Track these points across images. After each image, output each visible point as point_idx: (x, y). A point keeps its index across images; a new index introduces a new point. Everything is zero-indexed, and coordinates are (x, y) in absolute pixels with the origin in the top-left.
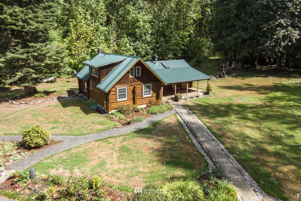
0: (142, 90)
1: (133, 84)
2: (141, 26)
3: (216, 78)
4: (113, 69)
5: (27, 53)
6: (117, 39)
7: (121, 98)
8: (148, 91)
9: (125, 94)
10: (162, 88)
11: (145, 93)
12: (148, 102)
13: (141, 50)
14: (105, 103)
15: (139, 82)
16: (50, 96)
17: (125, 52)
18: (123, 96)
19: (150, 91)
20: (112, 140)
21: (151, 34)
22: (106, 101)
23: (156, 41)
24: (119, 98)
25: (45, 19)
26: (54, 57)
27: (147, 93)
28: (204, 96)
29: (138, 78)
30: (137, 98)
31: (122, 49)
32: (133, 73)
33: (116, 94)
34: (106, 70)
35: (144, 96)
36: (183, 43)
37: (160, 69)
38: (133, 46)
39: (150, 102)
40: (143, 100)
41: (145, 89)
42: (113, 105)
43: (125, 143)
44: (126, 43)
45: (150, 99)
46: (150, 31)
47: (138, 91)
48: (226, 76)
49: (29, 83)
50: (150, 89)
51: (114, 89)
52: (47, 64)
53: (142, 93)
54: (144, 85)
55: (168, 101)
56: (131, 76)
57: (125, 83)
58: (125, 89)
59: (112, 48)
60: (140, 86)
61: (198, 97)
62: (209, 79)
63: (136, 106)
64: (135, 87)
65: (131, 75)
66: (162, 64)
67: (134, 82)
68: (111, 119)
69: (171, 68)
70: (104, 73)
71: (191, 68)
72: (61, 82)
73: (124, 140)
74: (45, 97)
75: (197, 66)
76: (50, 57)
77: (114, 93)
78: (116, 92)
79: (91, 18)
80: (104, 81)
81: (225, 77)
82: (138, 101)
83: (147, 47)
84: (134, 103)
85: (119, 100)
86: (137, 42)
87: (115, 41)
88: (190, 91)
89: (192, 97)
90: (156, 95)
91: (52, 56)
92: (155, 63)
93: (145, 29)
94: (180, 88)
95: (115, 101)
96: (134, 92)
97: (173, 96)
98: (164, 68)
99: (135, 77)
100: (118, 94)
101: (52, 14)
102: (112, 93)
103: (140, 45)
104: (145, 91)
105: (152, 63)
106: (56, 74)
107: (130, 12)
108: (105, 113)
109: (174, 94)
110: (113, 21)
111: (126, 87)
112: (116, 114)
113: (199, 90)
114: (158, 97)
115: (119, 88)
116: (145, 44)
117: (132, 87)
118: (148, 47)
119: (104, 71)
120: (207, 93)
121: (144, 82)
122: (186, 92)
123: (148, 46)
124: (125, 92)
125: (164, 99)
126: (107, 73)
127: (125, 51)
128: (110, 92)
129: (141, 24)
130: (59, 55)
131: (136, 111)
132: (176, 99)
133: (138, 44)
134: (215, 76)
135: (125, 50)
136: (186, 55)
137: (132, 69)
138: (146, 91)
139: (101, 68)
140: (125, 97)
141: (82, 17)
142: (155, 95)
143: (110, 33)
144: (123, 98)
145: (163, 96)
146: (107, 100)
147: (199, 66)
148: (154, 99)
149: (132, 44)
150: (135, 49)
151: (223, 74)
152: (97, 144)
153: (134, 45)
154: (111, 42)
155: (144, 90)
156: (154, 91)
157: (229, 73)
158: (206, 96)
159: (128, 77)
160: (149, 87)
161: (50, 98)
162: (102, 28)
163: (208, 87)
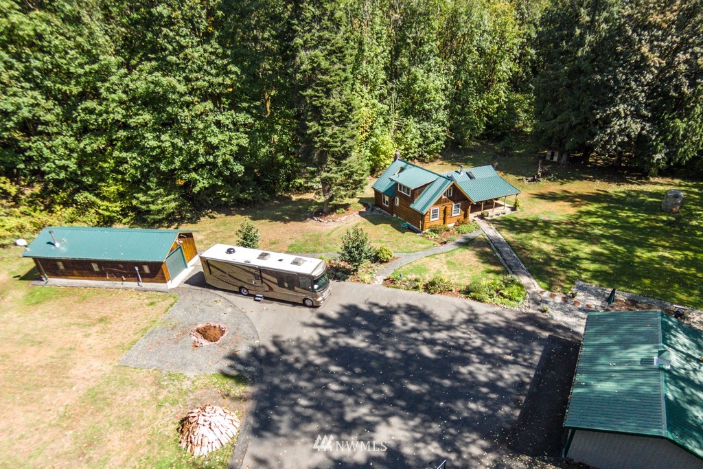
1: (444, 204)
3: (529, 181)
4: (425, 190)
7: (434, 218)
8: (457, 210)
9: (437, 215)
10: (470, 206)
11: (455, 212)
14: (421, 224)
15: (450, 202)
18: (434, 216)
19: (459, 210)
20: (437, 256)
24: (432, 218)
28: (511, 211)
29: (451, 199)
30: (448, 217)
33: (429, 215)
34: (419, 190)
35: (453, 215)
37: (466, 180)
39: (458, 221)
40: (452, 219)
42: (427, 225)
43: (448, 259)
45: (459, 218)
47: (448, 211)
48: (541, 179)
50: (459, 208)
53: (452, 212)
54: (454, 205)
55: (475, 219)
56: (443, 197)
57: (438, 204)
58: (438, 209)
60: (451, 206)
61: (504, 214)
62: (517, 194)
63: (446, 225)
64: (446, 207)
66: (467, 173)
67: (447, 202)
68: (427, 238)
69: (477, 178)
70: (418, 194)
71: (499, 177)
73: (447, 256)
78: (430, 212)
80: (417, 201)
81: (539, 181)
82: (448, 220)
84: (444, 221)
85: (432, 220)
88: (498, 205)
89: (498, 213)
90: (464, 214)
92: (460, 173)
95: (429, 221)
96: (445, 212)
97: (479, 213)
98: (469, 179)
99: (448, 198)
100: (431, 215)
105: (456, 173)
108: (419, 232)
109: (481, 211)
111: (440, 208)
112: (430, 233)
113: (507, 205)
114: (466, 216)
115: (432, 209)
117: (444, 207)
119: (417, 192)
120: (514, 209)
121: (455, 202)
122: (492, 207)
124: (437, 212)
125: (471, 216)
128: (426, 213)
131: (447, 231)
132: (482, 217)
137: (447, 192)
138: (455, 210)
139: (416, 189)
140: (437, 217)
142: (463, 212)
145: (470, 213)
146: (423, 221)
148: (462, 217)
151: (538, 177)
152: (428, 259)
155: (453, 209)
156: (462, 209)
157: (544, 175)
158: (513, 212)
159: (441, 198)
160: (458, 206)
163: (516, 203)
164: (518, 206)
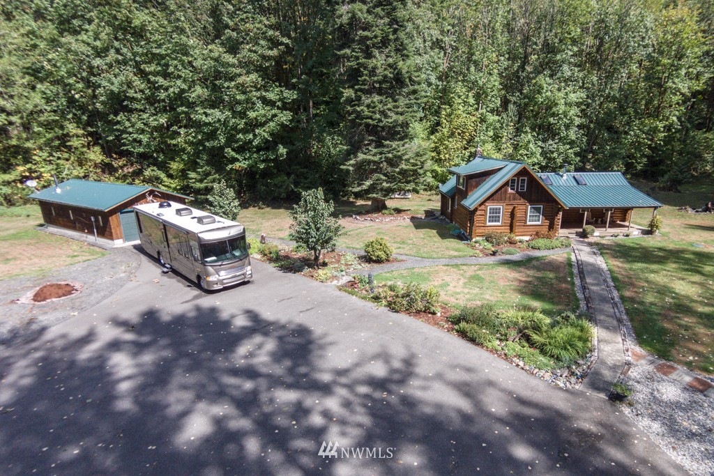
0: (526, 213)
1: (512, 202)
2: (561, 112)
3: (697, 211)
4: (487, 180)
5: (381, 153)
6: (516, 136)
7: (492, 221)
8: (536, 216)
9: (499, 217)
10: (561, 213)
11: (531, 218)
12: (535, 233)
13: (555, 155)
14: (469, 225)
15: (522, 200)
16: (401, 215)
17: (526, 159)
18: (493, 219)
19: (539, 216)
20: (464, 267)
21: (580, 127)
22: (470, 223)
23: (587, 140)
24: (489, 221)
25: (407, 109)
26: (412, 161)
27: (534, 218)
28: (641, 236)
29: (522, 195)
30: (517, 224)
31: (520, 152)
32: (514, 186)
33: (485, 215)
34: (477, 179)
35: (528, 223)
36: (649, 143)
37: (569, 185)
38: (542, 147)
39: (537, 233)
40: (526, 229)
41: (530, 211)
42: (479, 231)
43: (479, 272)
44: (529, 142)
45: (538, 229)
46: (577, 121)
47: (519, 214)
49: (377, 194)
50: (540, 213)
51: (483, 207)
52: (402, 169)
53: (526, 217)
54: (529, 207)
55: (570, 236)
56: (510, 191)
57: (500, 200)
58: (500, 209)
59: (505, 151)
60: (524, 207)
61: (627, 236)
62: (656, 208)
63: (512, 235)
64: (514, 208)
65: (511, 189)
66: (574, 177)
67: (514, 199)
68: (473, 247)
69: (589, 184)
70: (474, 184)
71: (630, 187)
72: (420, 199)
73: (480, 270)
74: (396, 215)
75: (670, 190)
76: (407, 160)
77: (483, 213)
78: (485, 211)
79: (474, 102)
80: (471, 195)
82: (517, 229)
83: (568, 150)
84: (511, 230)
85: (488, 224)
86: (550, 142)
87: (510, 139)
88: (618, 225)
89: (616, 234)
90: (548, 224)
91: (409, 159)
92: (562, 176)
93: (568, 118)
94: (600, 220)
95: (483, 225)
96: (512, 215)
97: (580, 229)
98: (575, 184)
99: (517, 192)
100: (488, 215)
101: (415, 101)
102: (478, 213)
103: (556, 147)
104: (530, 216)
105: (556, 176)
106: (412, 184)
107: (543, 89)
108: (467, 239)
109: (581, 227)
110: (512, 106)
111: (503, 208)
112: (481, 242)
113: (635, 226)
114: (551, 227)
115: (490, 206)
116: (564, 144)
117: (511, 207)
118: (569, 151)
119: (473, 182)
120: (649, 232)
121: (531, 202)
122: (605, 227)
123: (570, 149)
124: (499, 213)
125: (563, 232)
126: (477, 185)
127: (525, 157)
128: (476, 210)
129: (561, 108)
130: (419, 158)
131: (511, 243)
132: (584, 235)
133: (551, 145)
134: (694, 209)
135: (526, 155)
136: (656, 168)
137: (513, 181)
138: (533, 216)
139: (470, 177)
140: (499, 221)
141: (460, 101)
142: (547, 222)
143: (504, 125)
144: (495, 221)
145: (561, 228)
146: (472, 222)
147: (676, 188)
148: (545, 229)
149: (540, 143)
150: (544, 154)
152: (445, 268)
153: (543, 145)
154: (504, 140)
155: (529, 214)
156: (546, 216)
158: (647, 237)
159: (506, 191)
160: (538, 210)
161: (401, 217)
162: (492, 118)
163: (652, 222)
164: (657, 226)
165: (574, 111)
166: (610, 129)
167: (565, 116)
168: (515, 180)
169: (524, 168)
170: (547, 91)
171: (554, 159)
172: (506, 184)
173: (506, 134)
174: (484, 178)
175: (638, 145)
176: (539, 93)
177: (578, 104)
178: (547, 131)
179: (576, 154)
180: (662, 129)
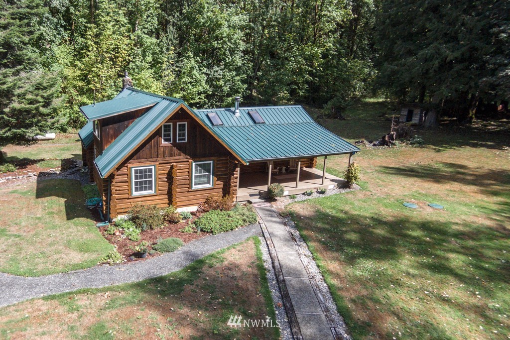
0: (190, 173)
1: (168, 159)
2: (225, 35)
3: (374, 145)
4: (131, 125)
6: (177, 62)
7: (141, 189)
8: (204, 176)
9: (151, 182)
10: (238, 169)
11: (198, 180)
12: (204, 200)
13: (222, 82)
14: (104, 198)
15: (183, 156)
16: (25, 171)
17: (190, 87)
19: (209, 177)
20: (82, 301)
21: (245, 52)
22: (106, 195)
23: (253, 66)
24: (136, 190)
26: (29, 96)
27: (202, 179)
28: (337, 191)
29: (182, 148)
30: (178, 190)
31: (184, 80)
32: (169, 135)
33: (129, 182)
34: (116, 126)
35: (194, 187)
36: (310, 69)
37: (243, 125)
38: (207, 74)
39: (207, 201)
40: (192, 196)
41: (196, 171)
42: (121, 205)
44: (192, 68)
45: (208, 194)
46: (242, 46)
47: (179, 176)
48: (397, 142)
50: (209, 171)
51: (124, 170)
53: (190, 179)
54: (194, 164)
55: (253, 199)
56: (163, 143)
57: (150, 157)
58: (150, 170)
59: (167, 78)
60: (186, 165)
61: (322, 192)
62: (352, 154)
63: (172, 209)
64: (172, 167)
65: (165, 140)
66: (249, 114)
67: (171, 155)
68: (111, 237)
69: (267, 123)
70: (111, 132)
71: (314, 124)
72: (67, 140)
74: (17, 172)
76: (21, 96)
77: (125, 178)
78: (129, 175)
79: (126, 21)
80: (108, 151)
81: (394, 144)
82: (178, 198)
83: (234, 76)
84: (170, 202)
85: (135, 194)
86: (216, 68)
87: (172, 65)
88: (306, 176)
89: (309, 192)
90: (222, 186)
91: (24, 95)
92: (234, 113)
93: (233, 41)
94: (284, 168)
95: (126, 196)
96: (170, 178)
97: (264, 188)
98: (251, 123)
99: (175, 144)
100: (134, 180)
101: (29, 10)
102: (117, 179)
103: (221, 74)
104: (196, 177)
105: (227, 112)
106: (34, 128)
107: (204, 8)
109: (267, 184)
110: (171, 27)
111: (155, 169)
112: (125, 225)
113: (327, 175)
114: (227, 191)
115: (135, 167)
116: (230, 71)
117: (168, 167)
118: (236, 78)
119: (110, 129)
120: (345, 185)
121: (195, 157)
122: (294, 180)
123: (236, 75)
124: (151, 176)
125: (242, 194)
126: (116, 134)
127: (189, 85)
128: (112, 176)
129: (225, 30)
130: (40, 92)
131: (170, 222)
132: (269, 197)
133: (217, 71)
134: (371, 142)
135: (191, 83)
136: (317, 94)
137: (167, 128)
138: (200, 176)
139: (104, 123)
140: (150, 188)
142: (220, 184)
143: (164, 49)
144: (146, 189)
145: (240, 187)
146: (109, 193)
147: (341, 116)
148: (218, 195)
149: (205, 70)
150: (209, 81)
151: (391, 137)
153: (208, 72)
154: (164, 66)
155: (194, 175)
156: (219, 176)
157: (403, 136)
158: (344, 191)
159: (158, 144)
160: (206, 168)
162: (150, 41)
163: (349, 171)
164: (356, 177)
165: (238, 35)
166: (273, 55)
167: (229, 40)
168: (169, 126)
169: (182, 109)
170: (208, 11)
171: (221, 86)
172: (157, 133)
173: (166, 59)
174: (126, 123)
175: (299, 72)
176: (200, 13)
177: (242, 28)
178: (211, 56)
179: (243, 82)
180: (321, 55)
